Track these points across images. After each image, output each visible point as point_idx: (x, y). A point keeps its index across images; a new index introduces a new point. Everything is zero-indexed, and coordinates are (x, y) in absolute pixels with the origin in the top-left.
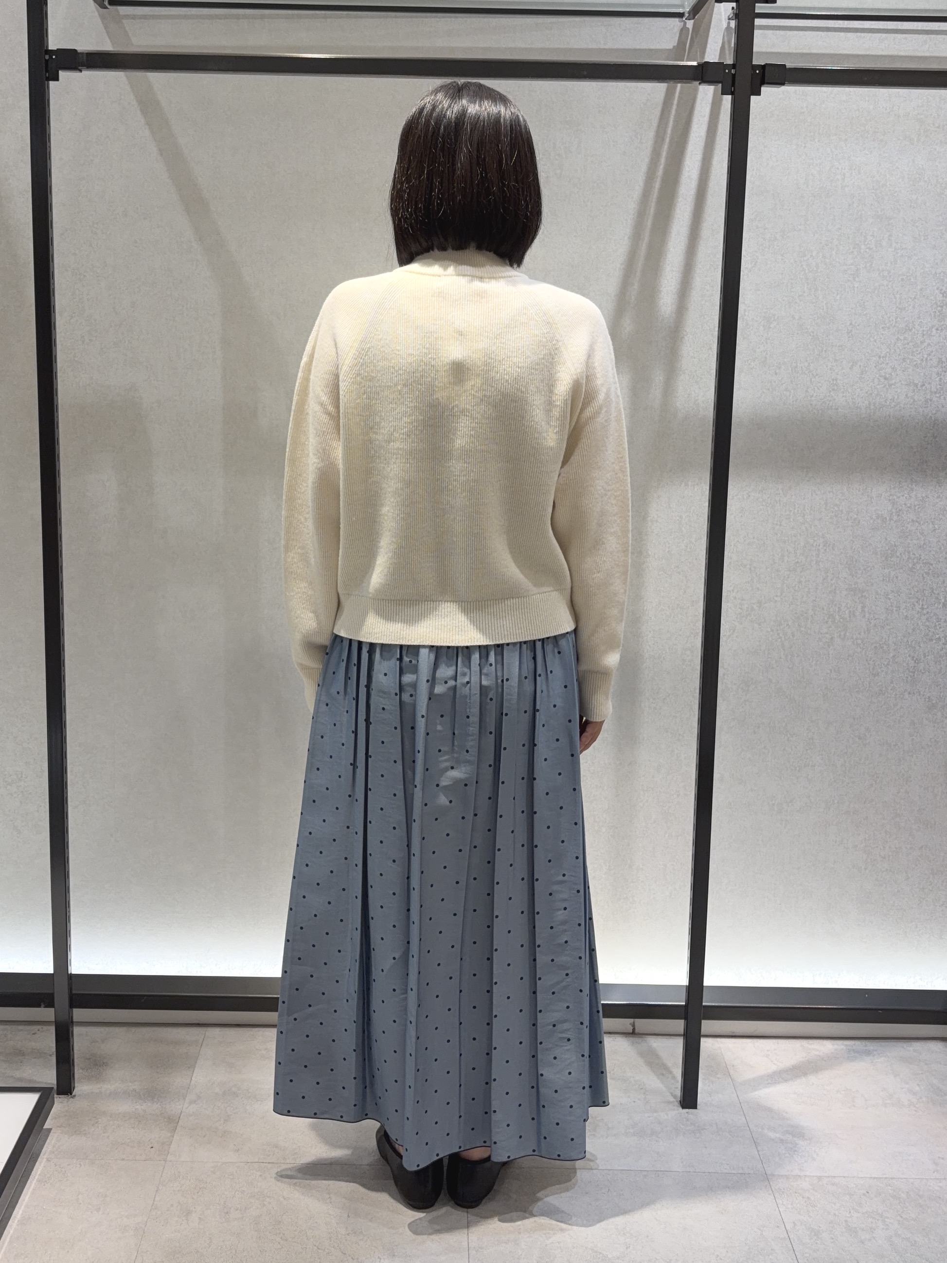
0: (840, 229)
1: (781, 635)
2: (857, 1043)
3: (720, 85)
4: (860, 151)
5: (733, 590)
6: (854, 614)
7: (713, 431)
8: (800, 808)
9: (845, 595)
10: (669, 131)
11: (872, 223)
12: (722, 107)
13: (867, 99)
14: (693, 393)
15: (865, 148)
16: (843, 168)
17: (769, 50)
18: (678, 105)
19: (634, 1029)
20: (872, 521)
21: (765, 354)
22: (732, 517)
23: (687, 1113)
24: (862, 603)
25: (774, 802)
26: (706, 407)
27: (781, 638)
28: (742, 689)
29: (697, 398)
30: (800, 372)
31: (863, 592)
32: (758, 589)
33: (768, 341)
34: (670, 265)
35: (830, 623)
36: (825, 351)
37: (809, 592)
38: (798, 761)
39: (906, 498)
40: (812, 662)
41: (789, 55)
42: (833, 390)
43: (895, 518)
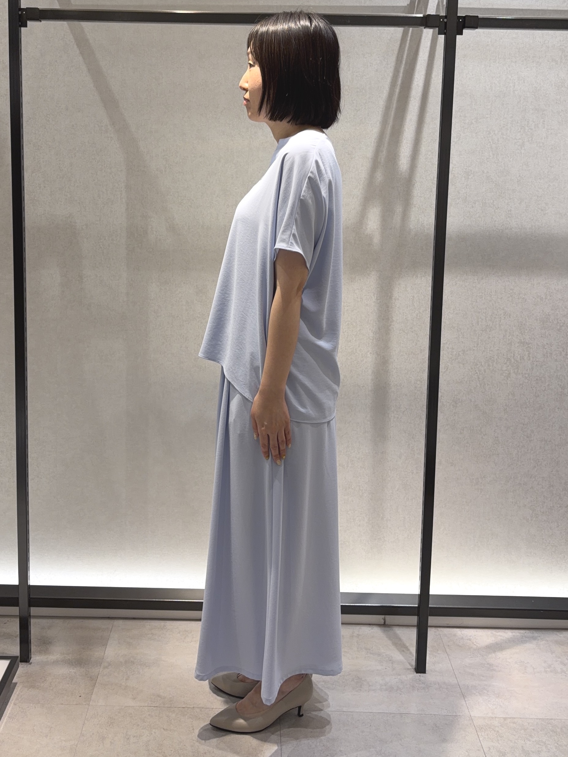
0: (512, 117)
1: (477, 371)
2: (527, 631)
3: (437, 29)
4: (525, 69)
5: (447, 343)
6: (523, 359)
7: (434, 243)
8: (490, 481)
9: (518, 347)
10: (405, 57)
11: (532, 114)
12: (438, 41)
13: (528, 36)
14: (421, 219)
15: (527, 67)
16: (514, 79)
17: (467, 6)
18: (410, 40)
19: (385, 622)
20: (534, 299)
21: (465, 195)
22: (446, 297)
23: (420, 676)
24: (528, 351)
25: (473, 477)
26: (429, 228)
27: (477, 373)
28: (453, 405)
29: (423, 222)
30: (488, 206)
31: (529, 344)
32: (463, 342)
33: (468, 187)
34: (406, 140)
35: (508, 364)
36: (504, 193)
37: (495, 344)
38: (489, 452)
39: (555, 285)
40: (497, 388)
41: (480, 9)
42: (509, 217)
43: (549, 297)
